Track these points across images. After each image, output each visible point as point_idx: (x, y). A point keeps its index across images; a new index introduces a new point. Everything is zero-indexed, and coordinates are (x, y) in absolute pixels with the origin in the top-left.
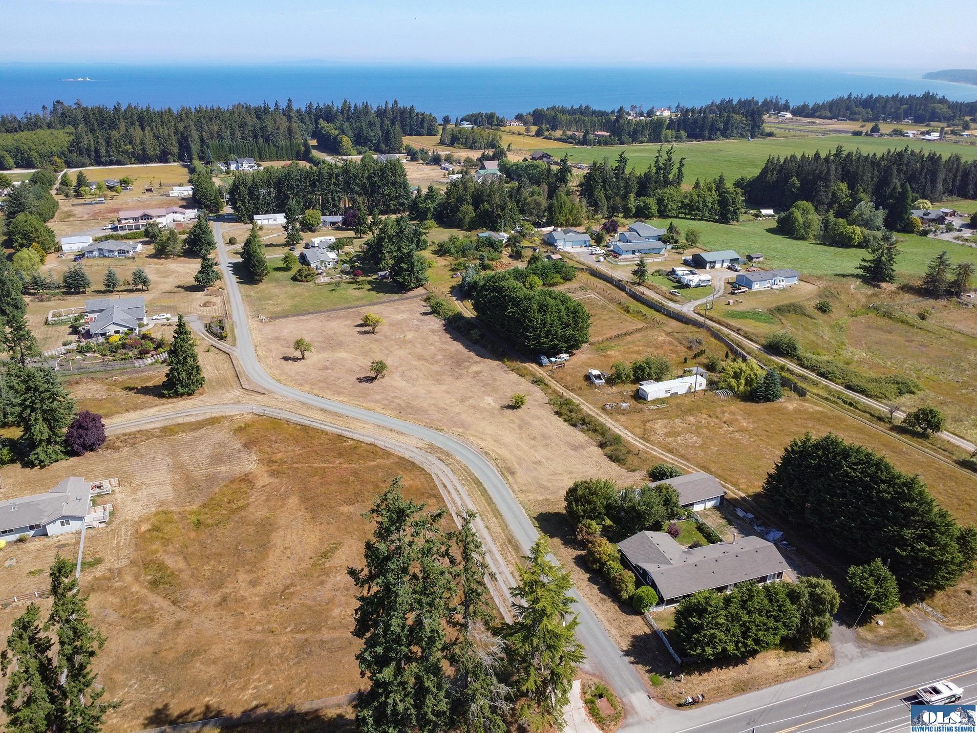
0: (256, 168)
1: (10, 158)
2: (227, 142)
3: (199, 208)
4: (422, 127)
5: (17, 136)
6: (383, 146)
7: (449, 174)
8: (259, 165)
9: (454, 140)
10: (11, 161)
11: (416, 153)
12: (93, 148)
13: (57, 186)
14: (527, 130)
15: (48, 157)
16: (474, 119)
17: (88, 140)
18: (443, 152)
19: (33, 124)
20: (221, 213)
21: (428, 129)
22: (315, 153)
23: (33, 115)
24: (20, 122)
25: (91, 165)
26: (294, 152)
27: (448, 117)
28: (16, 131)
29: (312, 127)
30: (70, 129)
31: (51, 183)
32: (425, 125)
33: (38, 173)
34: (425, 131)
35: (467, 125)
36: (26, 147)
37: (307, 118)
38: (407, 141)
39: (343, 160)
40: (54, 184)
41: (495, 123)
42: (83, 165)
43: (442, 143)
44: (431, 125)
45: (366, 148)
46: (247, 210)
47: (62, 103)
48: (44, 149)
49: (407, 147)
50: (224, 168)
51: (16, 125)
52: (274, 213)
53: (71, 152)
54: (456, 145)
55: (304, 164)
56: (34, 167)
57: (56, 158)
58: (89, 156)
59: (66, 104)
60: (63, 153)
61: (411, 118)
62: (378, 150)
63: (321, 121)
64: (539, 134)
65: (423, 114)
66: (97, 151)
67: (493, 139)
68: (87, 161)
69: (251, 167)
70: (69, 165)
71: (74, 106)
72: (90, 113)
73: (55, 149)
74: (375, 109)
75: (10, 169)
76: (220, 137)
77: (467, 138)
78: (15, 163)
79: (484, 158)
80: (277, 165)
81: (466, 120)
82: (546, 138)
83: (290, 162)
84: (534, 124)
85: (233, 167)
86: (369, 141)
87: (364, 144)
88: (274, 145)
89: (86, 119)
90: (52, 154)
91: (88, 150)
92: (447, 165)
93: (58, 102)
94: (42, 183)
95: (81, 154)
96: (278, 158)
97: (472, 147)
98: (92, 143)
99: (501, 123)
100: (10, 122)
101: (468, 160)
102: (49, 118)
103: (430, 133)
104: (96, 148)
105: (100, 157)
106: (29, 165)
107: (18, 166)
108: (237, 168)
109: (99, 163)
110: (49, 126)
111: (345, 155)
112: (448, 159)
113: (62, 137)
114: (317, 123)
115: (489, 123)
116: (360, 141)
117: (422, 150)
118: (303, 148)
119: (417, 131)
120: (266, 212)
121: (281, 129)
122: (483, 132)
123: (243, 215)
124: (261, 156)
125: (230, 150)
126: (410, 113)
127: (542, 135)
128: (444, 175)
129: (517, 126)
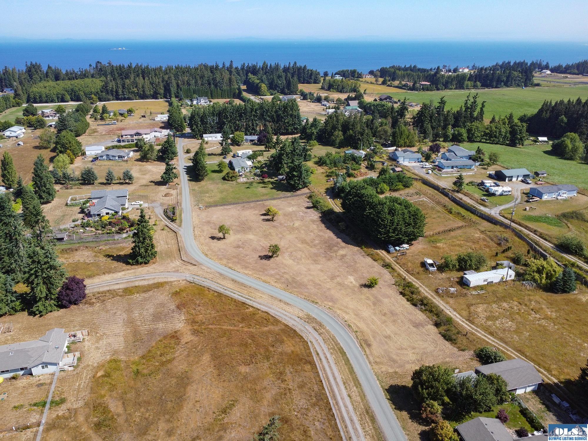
0: (208, 103)
1: (67, 95)
2: (193, 87)
3: (171, 129)
4: (311, 78)
5: (73, 82)
6: (286, 90)
7: (326, 109)
8: (210, 102)
9: (330, 87)
10: (68, 97)
11: (307, 94)
12: (114, 90)
13: (91, 112)
14: (377, 81)
15: (88, 95)
16: (343, 74)
17: (112, 85)
18: (323, 94)
19: (84, 75)
20: (184, 132)
21: (314, 79)
22: (245, 94)
23: (84, 70)
24: (76, 74)
25: (113, 100)
26: (232, 94)
27: (327, 72)
28: (74, 79)
29: (244, 78)
30: (103, 78)
31: (88, 111)
32: (313, 77)
33: (80, 104)
34: (312, 81)
35: (338, 77)
36: (77, 89)
37: (241, 72)
38: (302, 87)
39: (261, 99)
40: (89, 112)
41: (356, 76)
42: (109, 100)
43: (323, 88)
44: (316, 77)
45: (276, 91)
46: (199, 131)
47: (101, 63)
48: (87, 90)
49: (301, 91)
50: (189, 103)
51: (74, 75)
52: (216, 133)
53: (102, 92)
54: (331, 90)
55: (237, 102)
56: (81, 101)
57: (93, 96)
58: (112, 95)
59: (103, 63)
60: (97, 93)
61: (304, 73)
62: (283, 93)
63: (250, 74)
64: (384, 83)
65: (311, 71)
66: (117, 92)
67: (355, 87)
68: (111, 97)
69: (206, 103)
70: (100, 100)
71: (107, 65)
72: (114, 69)
73: (93, 90)
74: (282, 67)
75: (68, 102)
76: (188, 84)
77: (339, 85)
78: (71, 98)
79: (349, 99)
80: (221, 101)
81: (338, 74)
82: (388, 86)
83: (229, 100)
84: (381, 77)
85: (195, 102)
86: (278, 87)
87: (275, 89)
88: (220, 89)
89: (112, 73)
90: (91, 93)
91: (112, 91)
92: (325, 103)
93: (98, 62)
94: (82, 111)
95: (108, 93)
96: (222, 97)
97: (341, 91)
98: (114, 87)
99: (360, 76)
100: (71, 74)
101: (339, 100)
102: (92, 72)
103: (316, 82)
104: (116, 89)
105: (119, 95)
106: (78, 99)
107: (72, 100)
108: (197, 103)
109: (118, 99)
110: (93, 76)
111: (263, 95)
112: (326, 99)
113: (97, 83)
114: (247, 75)
115: (352, 76)
116: (272, 87)
117: (310, 93)
118: (237, 91)
119: (308, 81)
120: (211, 133)
121: (225, 79)
122: (349, 82)
123: (197, 134)
124: (212, 96)
125: (194, 92)
126: (304, 70)
127: (386, 84)
128: (324, 110)
129: (370, 78)
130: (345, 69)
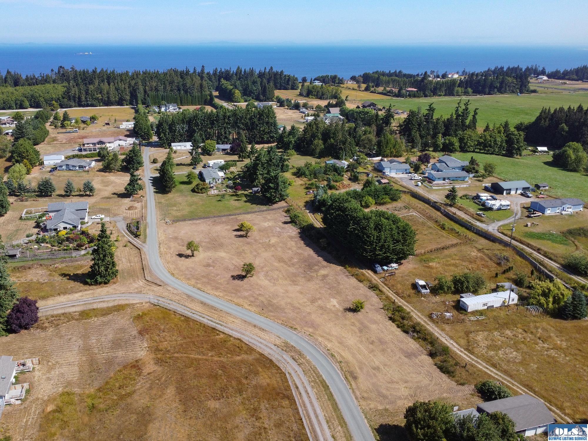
0: (178, 110)
1: (27, 102)
2: (161, 93)
3: (137, 137)
4: (288, 84)
5: (33, 88)
6: (262, 97)
7: (305, 116)
8: (180, 108)
9: (309, 93)
10: (27, 103)
11: (283, 101)
12: (77, 96)
13: (52, 119)
14: (359, 87)
15: (49, 102)
16: (323, 79)
17: (74, 91)
18: (302, 101)
19: (45, 80)
20: (151, 140)
21: (292, 85)
22: (217, 101)
23: (45, 75)
24: (37, 79)
25: (75, 106)
26: (203, 100)
27: (305, 78)
28: (34, 85)
29: (216, 84)
30: (65, 84)
31: (47, 118)
32: (290, 83)
33: (40, 111)
34: (290, 87)
35: (318, 83)
36: (38, 95)
37: (213, 78)
38: (278, 93)
39: (234, 105)
40: (49, 119)
41: (337, 82)
42: (71, 107)
43: (301, 95)
44: (294, 83)
45: (251, 98)
46: (167, 139)
47: (63, 68)
48: (47, 96)
49: (277, 97)
50: (157, 110)
51: (34, 81)
52: (185, 142)
53: (63, 98)
54: (310, 96)
55: (209, 109)
56: (41, 108)
57: (54, 102)
58: (75, 101)
59: (66, 68)
60: (58, 99)
61: (281, 78)
62: (258, 99)
63: (222, 80)
64: (367, 89)
65: (289, 76)
66: (79, 98)
67: (336, 93)
68: (73, 104)
69: (174, 109)
70: (62, 107)
71: (70, 70)
72: (78, 74)
73: (54, 96)
74: (257, 72)
75: (26, 108)
76: (157, 90)
77: (318, 92)
78: (30, 105)
79: (330, 105)
80: (192, 108)
81: (317, 80)
82: (372, 92)
83: (199, 106)
84: (364, 83)
85: (163, 109)
86: (253, 93)
87: (249, 95)
88: (190, 96)
89: (75, 78)
90: (52, 99)
91: (74, 97)
92: (304, 110)
93: (61, 67)
94: (42, 118)
95: (70, 99)
96: (192, 104)
97: (321, 98)
98: (77, 92)
99: (341, 82)
100: (31, 79)
101: (318, 107)
102: (54, 77)
103: (293, 88)
104: (79, 95)
105: (81, 102)
106: (37, 106)
107: (31, 107)
108: (166, 110)
109: (80, 105)
110: (54, 82)
111: (236, 102)
112: (305, 106)
113: (60, 89)
114: (219, 80)
115: (332, 82)
116: (246, 93)
117: (288, 100)
118: (209, 97)
119: (284, 87)
120: (180, 141)
121: (196, 85)
122: (329, 88)
123: (165, 143)
124: (181, 102)
125: (162, 98)
126: (280, 75)
127: (369, 90)
128: (302, 117)
129: (352, 84)
130: (324, 75)
